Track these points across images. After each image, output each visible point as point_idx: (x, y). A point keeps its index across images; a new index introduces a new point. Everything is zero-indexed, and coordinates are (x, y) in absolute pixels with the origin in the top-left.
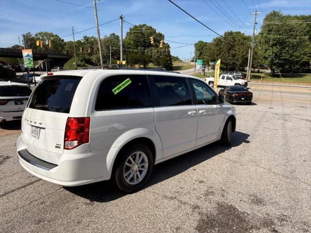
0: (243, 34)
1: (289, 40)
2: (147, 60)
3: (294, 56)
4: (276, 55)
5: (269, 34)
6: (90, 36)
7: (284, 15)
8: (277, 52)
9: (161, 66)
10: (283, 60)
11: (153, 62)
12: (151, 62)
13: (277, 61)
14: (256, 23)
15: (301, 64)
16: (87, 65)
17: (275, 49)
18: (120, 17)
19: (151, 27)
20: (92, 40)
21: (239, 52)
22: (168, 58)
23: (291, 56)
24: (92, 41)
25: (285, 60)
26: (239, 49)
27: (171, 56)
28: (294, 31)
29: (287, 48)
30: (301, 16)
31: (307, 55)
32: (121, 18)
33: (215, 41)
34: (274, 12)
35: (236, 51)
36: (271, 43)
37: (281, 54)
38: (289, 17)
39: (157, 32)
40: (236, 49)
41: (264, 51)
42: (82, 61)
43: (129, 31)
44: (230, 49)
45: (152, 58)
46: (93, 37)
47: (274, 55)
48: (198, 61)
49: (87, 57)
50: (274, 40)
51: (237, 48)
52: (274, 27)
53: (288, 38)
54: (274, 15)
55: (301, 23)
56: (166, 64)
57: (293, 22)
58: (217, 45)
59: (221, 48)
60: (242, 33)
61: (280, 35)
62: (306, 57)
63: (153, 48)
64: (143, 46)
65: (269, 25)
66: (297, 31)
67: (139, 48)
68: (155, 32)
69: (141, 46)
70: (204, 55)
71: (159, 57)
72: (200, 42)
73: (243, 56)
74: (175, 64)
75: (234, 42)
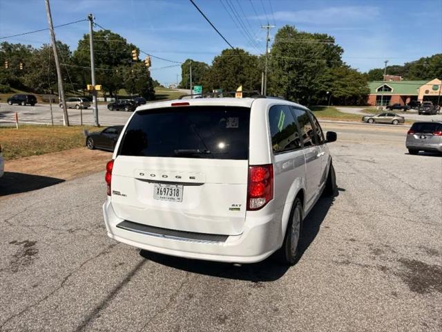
0: (247, 53)
1: (307, 63)
2: (116, 84)
3: (313, 83)
4: (293, 82)
5: (282, 55)
6: (14, 44)
7: (299, 31)
8: (295, 78)
9: (137, 94)
10: (301, 88)
11: (125, 88)
12: (122, 87)
13: (294, 90)
14: (269, 40)
15: (318, 94)
16: (15, 90)
17: (292, 75)
18: (89, 17)
19: (119, 36)
20: (19, 49)
21: (249, 76)
22: (148, 82)
23: (310, 83)
24: (18, 51)
25: (304, 88)
26: (249, 72)
27: (151, 79)
28: (312, 53)
29: (305, 74)
30: (315, 34)
31: (325, 83)
32: (91, 19)
33: (217, 61)
34: (288, 28)
35: (245, 75)
36: (286, 66)
37: (298, 81)
38: (304, 34)
39: (128, 42)
40: (245, 73)
41: (278, 76)
42: (4, 84)
43: (83, 39)
44: (237, 73)
45: (123, 82)
46: (19, 45)
47: (290, 81)
48: (195, 87)
49: (13, 77)
50: (290, 62)
51: (246, 71)
52: (289, 46)
53: (306, 61)
54: (287, 31)
55: (317, 43)
56: (145, 90)
57: (310, 42)
58: (220, 66)
59: (226, 71)
60: (246, 51)
61: (296, 56)
62: (323, 85)
63: (123, 67)
64: (107, 63)
65: (282, 44)
66: (315, 53)
67: (102, 66)
68: (125, 43)
69: (105, 63)
70: (203, 80)
71: (133, 80)
72: (188, 60)
73: (255, 82)
74: (158, 91)
75: (241, 63)
